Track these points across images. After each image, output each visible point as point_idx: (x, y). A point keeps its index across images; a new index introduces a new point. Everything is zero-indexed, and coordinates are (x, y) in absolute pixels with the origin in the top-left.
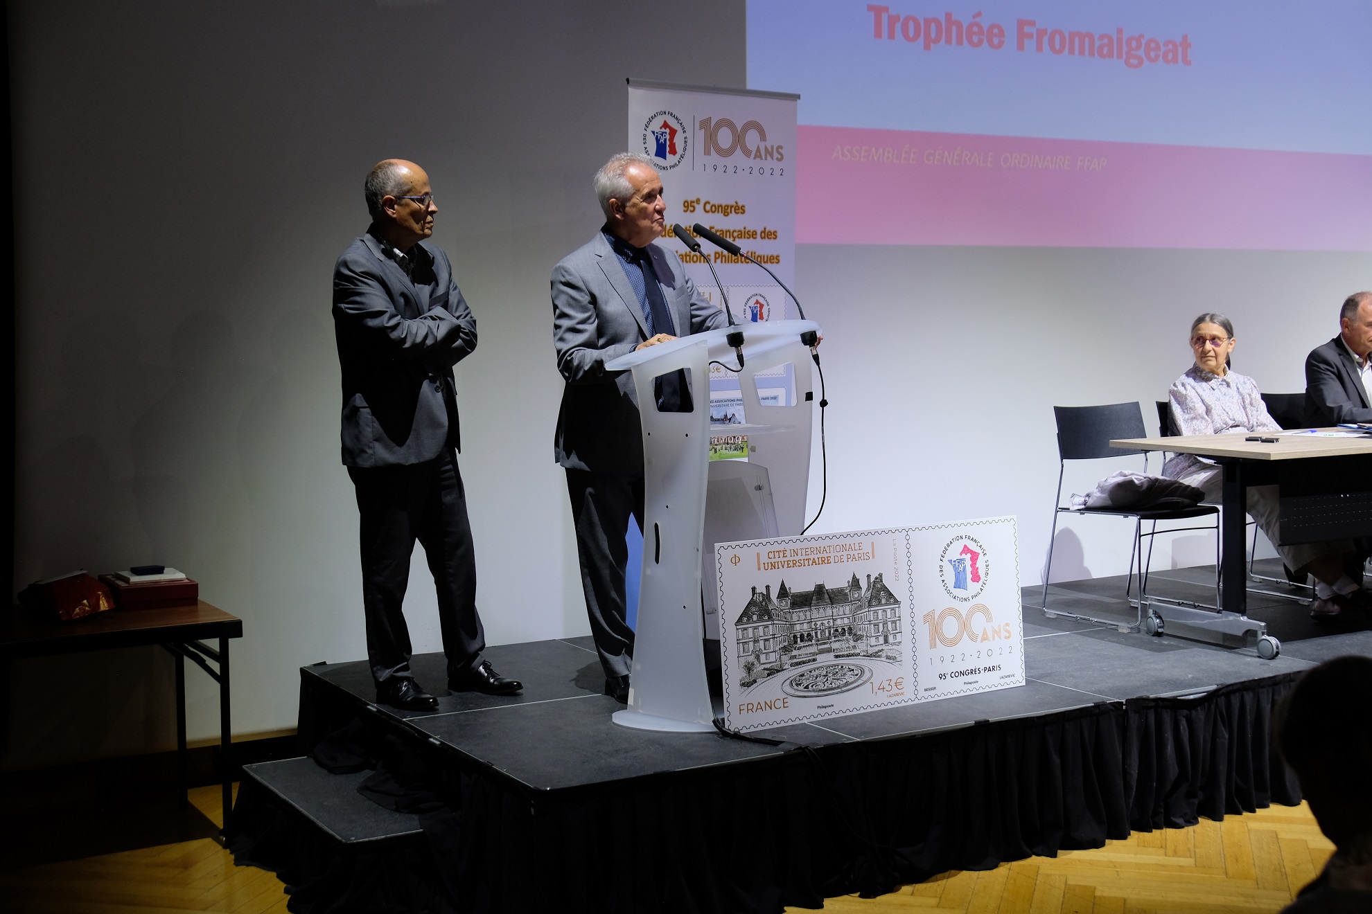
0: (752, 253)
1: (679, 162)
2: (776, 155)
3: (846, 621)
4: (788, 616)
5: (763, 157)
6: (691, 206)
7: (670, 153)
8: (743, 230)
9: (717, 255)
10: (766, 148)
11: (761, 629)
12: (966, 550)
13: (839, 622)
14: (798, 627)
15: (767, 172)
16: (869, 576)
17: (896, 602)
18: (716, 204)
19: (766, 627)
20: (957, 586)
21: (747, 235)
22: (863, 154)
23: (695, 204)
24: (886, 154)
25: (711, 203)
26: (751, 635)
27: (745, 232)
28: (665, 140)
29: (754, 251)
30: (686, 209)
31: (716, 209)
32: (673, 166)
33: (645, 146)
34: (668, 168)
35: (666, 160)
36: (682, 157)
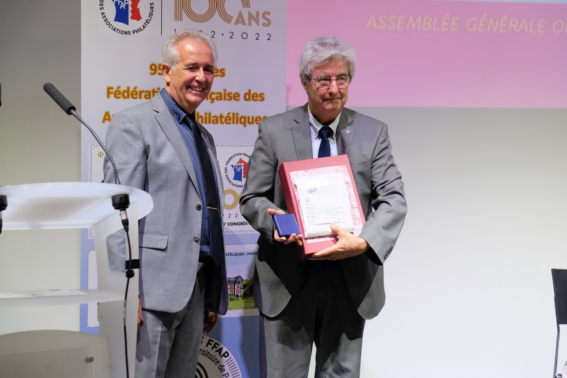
0: (233, 114)
1: (144, 27)
2: (262, 20)
5: (247, 22)
7: (132, 18)
8: (223, 92)
10: (250, 14)
15: (252, 37)
21: (227, 97)
22: (399, 22)
24: (425, 23)
27: (225, 94)
28: (127, 6)
29: (236, 112)
30: (153, 72)
32: (137, 31)
33: (102, 11)
34: (132, 32)
35: (128, 25)
36: (147, 22)
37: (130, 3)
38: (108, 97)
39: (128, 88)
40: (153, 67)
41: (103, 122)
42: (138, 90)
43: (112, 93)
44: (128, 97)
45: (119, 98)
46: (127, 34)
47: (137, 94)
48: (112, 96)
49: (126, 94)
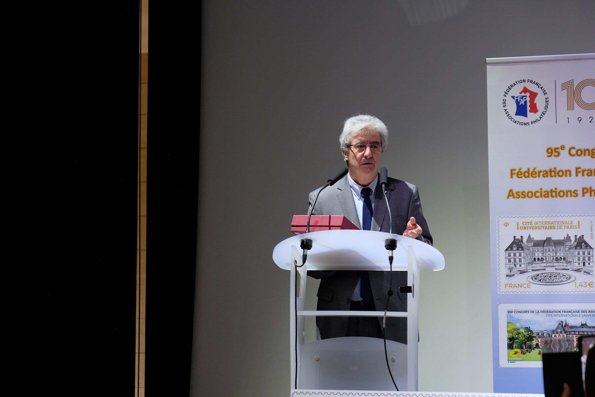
1: (541, 118)
6: (555, 152)
7: (531, 111)
9: (585, 191)
18: (583, 148)
23: (560, 150)
25: (577, 148)
28: (526, 102)
30: (550, 154)
31: (581, 152)
32: (535, 122)
33: (505, 108)
34: (530, 123)
35: (527, 117)
36: (543, 113)
37: (528, 99)
38: (512, 177)
39: (529, 169)
40: (550, 151)
41: (508, 198)
42: (537, 170)
43: (514, 174)
44: (528, 176)
45: (521, 177)
46: (526, 125)
47: (536, 174)
48: (515, 176)
49: (526, 174)
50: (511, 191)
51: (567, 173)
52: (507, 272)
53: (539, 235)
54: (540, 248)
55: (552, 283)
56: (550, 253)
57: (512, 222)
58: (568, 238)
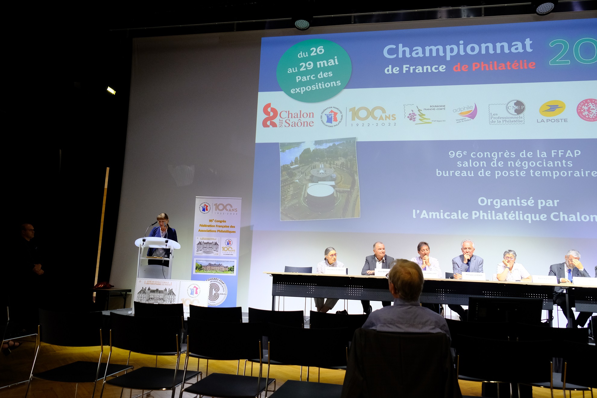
2: (235, 210)
3: (162, 297)
4: (149, 294)
6: (211, 221)
7: (206, 210)
9: (218, 231)
10: (232, 210)
11: (143, 295)
12: (195, 287)
13: (160, 297)
14: (151, 296)
16: (169, 289)
17: (175, 295)
18: (218, 220)
19: (144, 295)
20: (191, 294)
23: (213, 221)
26: (140, 296)
31: (218, 221)
32: (207, 213)
33: (200, 209)
35: (205, 212)
36: (209, 211)
37: (206, 207)
38: (200, 226)
39: (204, 225)
41: (199, 232)
45: (202, 227)
46: (205, 214)
47: (206, 226)
50: (199, 230)
51: (214, 226)
52: (197, 250)
53: (206, 241)
54: (206, 245)
55: (208, 253)
56: (208, 246)
57: (199, 238)
58: (213, 242)
